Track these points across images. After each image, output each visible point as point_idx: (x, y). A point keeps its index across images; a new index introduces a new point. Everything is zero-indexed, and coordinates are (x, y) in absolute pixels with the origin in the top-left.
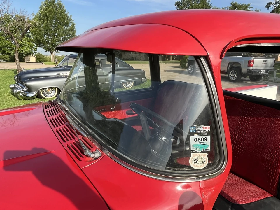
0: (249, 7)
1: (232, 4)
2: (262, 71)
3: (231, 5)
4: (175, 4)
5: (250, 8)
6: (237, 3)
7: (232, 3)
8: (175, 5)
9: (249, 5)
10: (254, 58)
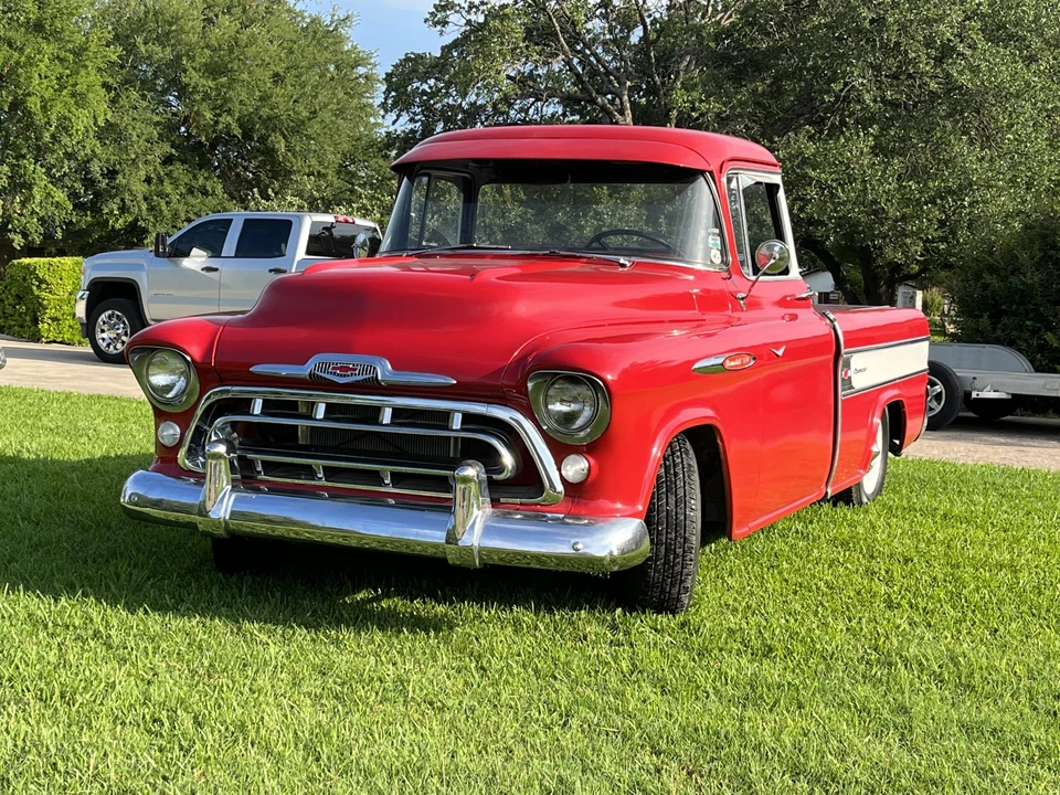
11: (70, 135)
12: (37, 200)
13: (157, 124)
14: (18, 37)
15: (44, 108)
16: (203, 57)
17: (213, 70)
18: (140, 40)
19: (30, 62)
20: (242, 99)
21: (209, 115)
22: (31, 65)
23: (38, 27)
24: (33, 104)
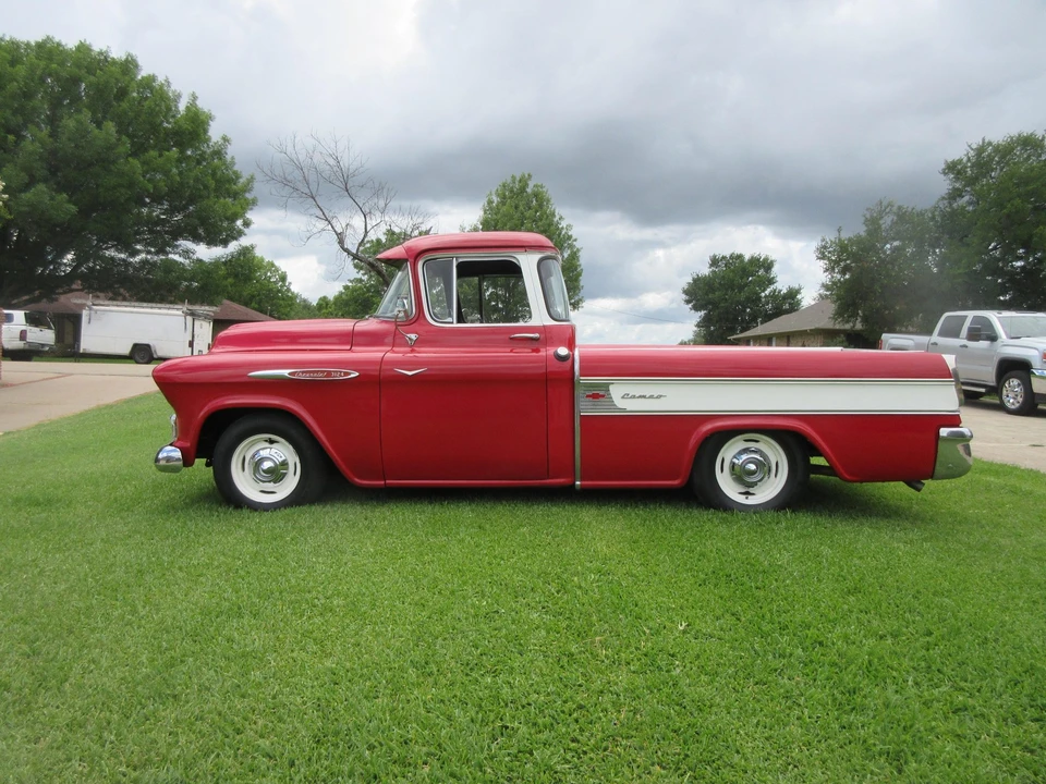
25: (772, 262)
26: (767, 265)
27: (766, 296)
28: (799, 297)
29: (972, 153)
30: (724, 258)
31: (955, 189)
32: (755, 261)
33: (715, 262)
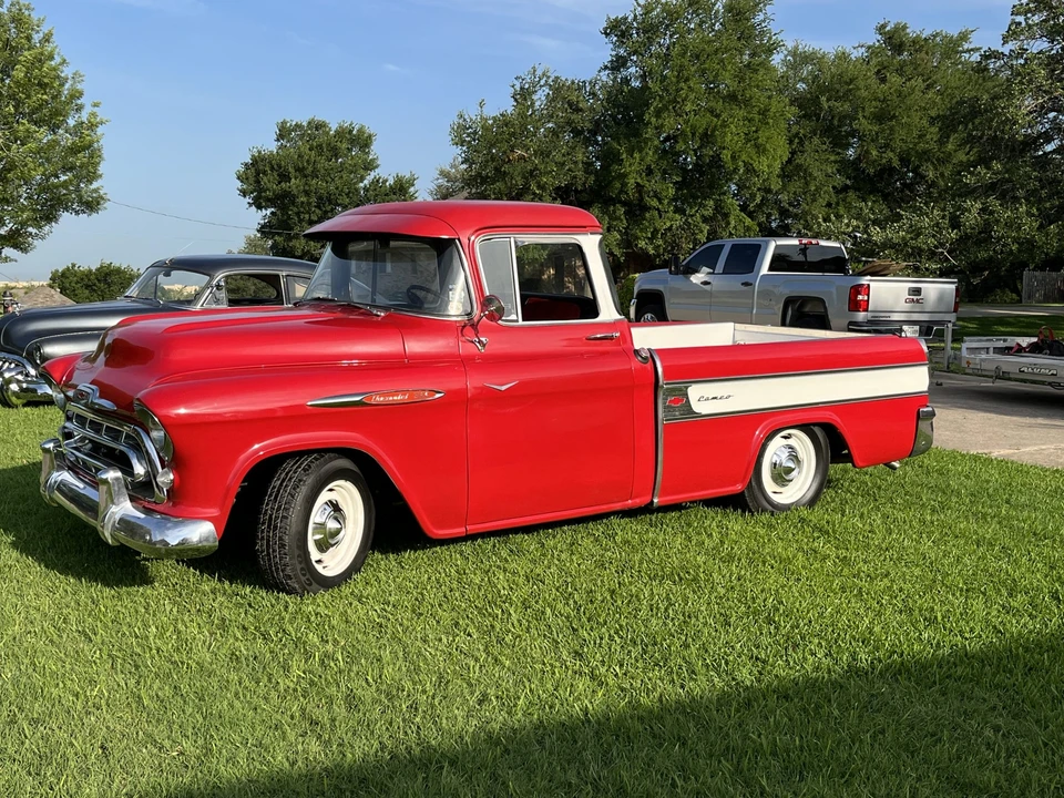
0: (966, 46)
1: (881, 29)
2: (905, 328)
3: (879, 37)
4: (605, 29)
5: (968, 51)
6: (905, 27)
7: (884, 26)
8: (607, 34)
9: (964, 37)
10: (869, 278)
11: (758, 176)
12: (732, 226)
13: (835, 162)
14: (719, 106)
15: (733, 157)
16: (870, 109)
17: (880, 117)
18: (824, 99)
19: (724, 125)
20: (902, 138)
21: (874, 153)
22: (725, 127)
23: (732, 98)
24: (726, 155)
25: (370, 136)
26: (362, 141)
27: (365, 189)
28: (412, 189)
29: (639, 11)
30: (298, 126)
31: (618, 57)
32: (344, 133)
33: (284, 132)
